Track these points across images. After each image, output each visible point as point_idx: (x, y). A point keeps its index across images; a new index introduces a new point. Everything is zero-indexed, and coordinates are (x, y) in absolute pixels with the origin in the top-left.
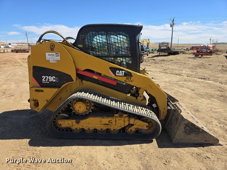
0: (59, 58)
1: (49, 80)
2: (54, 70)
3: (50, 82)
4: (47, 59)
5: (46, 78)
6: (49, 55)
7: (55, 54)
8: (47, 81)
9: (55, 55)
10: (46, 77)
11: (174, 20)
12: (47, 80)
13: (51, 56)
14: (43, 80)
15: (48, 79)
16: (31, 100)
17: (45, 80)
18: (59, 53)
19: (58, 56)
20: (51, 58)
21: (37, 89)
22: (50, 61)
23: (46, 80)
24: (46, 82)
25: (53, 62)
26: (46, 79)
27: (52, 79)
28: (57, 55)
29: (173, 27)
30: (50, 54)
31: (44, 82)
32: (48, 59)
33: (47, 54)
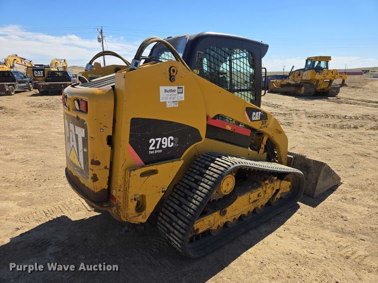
0: (181, 97)
1: (163, 147)
2: (173, 122)
3: (162, 149)
4: (161, 101)
5: (157, 142)
6: (165, 90)
7: (175, 88)
8: (158, 149)
9: (176, 91)
10: (157, 139)
11: (102, 30)
12: (158, 147)
13: (170, 93)
14: (151, 148)
15: (161, 144)
16: (132, 200)
17: (154, 148)
18: (184, 87)
19: (182, 93)
20: (169, 97)
21: (144, 170)
22: (167, 103)
23: (156, 148)
24: (156, 152)
25: (173, 105)
26: (155, 145)
27: (167, 142)
28: (180, 90)
29: (102, 43)
30: (168, 88)
31: (151, 152)
32: (163, 101)
33: (162, 89)
